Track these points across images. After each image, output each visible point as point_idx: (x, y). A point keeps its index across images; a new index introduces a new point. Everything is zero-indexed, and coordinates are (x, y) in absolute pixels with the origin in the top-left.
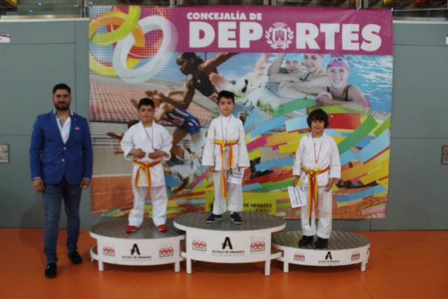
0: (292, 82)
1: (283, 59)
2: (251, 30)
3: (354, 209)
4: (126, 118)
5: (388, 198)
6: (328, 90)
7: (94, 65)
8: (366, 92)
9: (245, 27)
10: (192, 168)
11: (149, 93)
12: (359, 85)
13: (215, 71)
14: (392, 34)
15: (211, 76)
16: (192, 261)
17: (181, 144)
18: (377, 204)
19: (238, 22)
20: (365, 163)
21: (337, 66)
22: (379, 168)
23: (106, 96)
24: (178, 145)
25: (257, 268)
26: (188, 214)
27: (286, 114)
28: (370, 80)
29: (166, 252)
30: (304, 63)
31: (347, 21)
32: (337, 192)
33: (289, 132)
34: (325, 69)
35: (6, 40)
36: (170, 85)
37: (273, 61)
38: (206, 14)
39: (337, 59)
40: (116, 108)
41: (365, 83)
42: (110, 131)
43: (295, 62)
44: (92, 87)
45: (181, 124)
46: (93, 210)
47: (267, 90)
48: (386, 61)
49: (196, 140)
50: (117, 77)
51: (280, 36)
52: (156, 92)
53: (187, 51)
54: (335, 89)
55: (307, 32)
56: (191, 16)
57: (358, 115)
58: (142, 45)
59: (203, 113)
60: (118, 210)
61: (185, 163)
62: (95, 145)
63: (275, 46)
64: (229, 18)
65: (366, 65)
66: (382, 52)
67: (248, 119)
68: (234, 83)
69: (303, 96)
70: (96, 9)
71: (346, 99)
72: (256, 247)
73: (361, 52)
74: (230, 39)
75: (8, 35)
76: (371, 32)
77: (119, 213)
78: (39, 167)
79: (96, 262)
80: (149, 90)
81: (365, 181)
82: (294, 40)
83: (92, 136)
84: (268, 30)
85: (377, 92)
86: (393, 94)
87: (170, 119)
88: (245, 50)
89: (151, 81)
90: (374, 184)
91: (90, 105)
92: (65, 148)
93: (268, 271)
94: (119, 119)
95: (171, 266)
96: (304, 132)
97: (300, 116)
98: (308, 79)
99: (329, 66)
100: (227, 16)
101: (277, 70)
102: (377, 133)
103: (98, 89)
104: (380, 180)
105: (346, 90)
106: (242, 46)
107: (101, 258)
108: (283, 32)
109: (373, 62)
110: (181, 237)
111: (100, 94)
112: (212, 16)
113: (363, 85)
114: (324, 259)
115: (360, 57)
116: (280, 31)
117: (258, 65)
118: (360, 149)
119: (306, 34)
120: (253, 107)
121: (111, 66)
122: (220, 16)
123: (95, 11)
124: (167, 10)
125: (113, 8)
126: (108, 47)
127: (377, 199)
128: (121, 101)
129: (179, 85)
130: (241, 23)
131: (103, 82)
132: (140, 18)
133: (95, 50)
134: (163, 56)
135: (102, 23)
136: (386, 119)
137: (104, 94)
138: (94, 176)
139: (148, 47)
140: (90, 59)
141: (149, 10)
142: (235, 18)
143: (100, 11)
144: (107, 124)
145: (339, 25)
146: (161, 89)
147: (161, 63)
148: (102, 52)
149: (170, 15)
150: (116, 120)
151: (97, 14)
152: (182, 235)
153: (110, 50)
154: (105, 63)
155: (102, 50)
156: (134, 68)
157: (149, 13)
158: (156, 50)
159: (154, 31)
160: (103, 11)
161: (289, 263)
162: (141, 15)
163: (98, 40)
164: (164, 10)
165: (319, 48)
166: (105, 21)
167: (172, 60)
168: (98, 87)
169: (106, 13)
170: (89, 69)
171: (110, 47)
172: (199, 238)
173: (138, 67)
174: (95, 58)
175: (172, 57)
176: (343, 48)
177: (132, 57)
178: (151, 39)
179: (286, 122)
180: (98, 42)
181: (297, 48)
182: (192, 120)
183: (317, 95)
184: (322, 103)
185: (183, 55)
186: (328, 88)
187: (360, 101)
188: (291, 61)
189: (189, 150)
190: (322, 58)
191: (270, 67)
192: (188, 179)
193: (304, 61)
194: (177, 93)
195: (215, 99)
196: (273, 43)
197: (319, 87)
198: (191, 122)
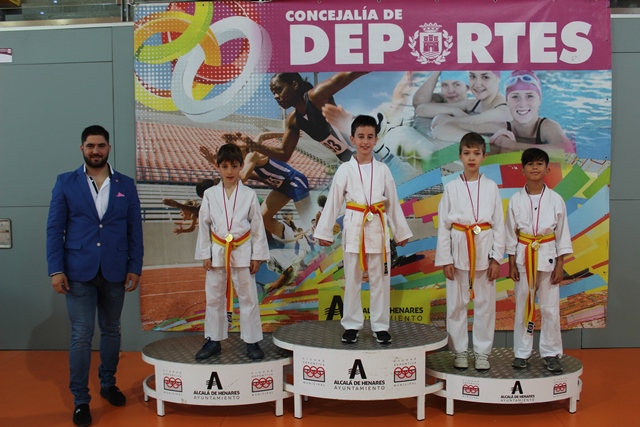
0: (452, 115)
1: (437, 81)
2: (387, 38)
4: (194, 176)
5: (608, 295)
6: (509, 128)
7: (141, 94)
8: (570, 129)
9: (376, 31)
10: (297, 253)
11: (228, 137)
12: (557, 117)
13: (332, 101)
14: (609, 35)
15: (325, 108)
16: (303, 397)
17: (279, 217)
18: (592, 306)
19: (365, 24)
21: (523, 89)
22: (596, 248)
23: (162, 142)
24: (275, 217)
25: (406, 407)
26: (294, 325)
27: (446, 167)
28: (575, 110)
29: (261, 384)
30: (470, 85)
31: (537, 18)
34: (503, 95)
35: (8, 59)
36: (260, 123)
37: (422, 84)
38: (316, 12)
39: (521, 77)
40: (177, 161)
42: (169, 198)
43: (456, 84)
44: (140, 130)
45: (279, 185)
46: (143, 321)
47: (412, 128)
48: (602, 80)
49: (302, 210)
50: (179, 113)
51: (431, 44)
52: (239, 135)
53: (286, 71)
54: (521, 125)
55: (475, 37)
56: (291, 16)
57: (558, 165)
58: (217, 62)
59: (313, 167)
60: (183, 321)
61: (286, 245)
62: (145, 219)
63: (423, 61)
64: (351, 18)
65: (568, 85)
66: (593, 64)
71: (539, 141)
72: (402, 375)
73: (560, 66)
74: (352, 51)
75: (9, 51)
76: (577, 38)
77: (182, 325)
78: (61, 254)
79: (153, 401)
80: (229, 133)
81: (571, 270)
82: (454, 49)
83: (142, 206)
84: (412, 35)
85: (587, 128)
86: (613, 131)
87: (262, 177)
88: (377, 68)
89: (231, 118)
90: (585, 274)
91: (137, 157)
92: (101, 226)
93: (421, 414)
94: (182, 178)
95: (271, 406)
98: (476, 110)
99: (509, 89)
100: (348, 14)
101: (429, 97)
102: (589, 194)
103: (149, 132)
104: (594, 267)
105: (538, 127)
106: (371, 62)
107: (161, 395)
108: (436, 38)
110: (286, 361)
111: (152, 140)
112: (324, 15)
114: (510, 394)
115: (558, 73)
116: (431, 36)
117: (397, 89)
119: (472, 40)
120: (392, 156)
121: (168, 96)
123: (142, 11)
124: (254, 7)
125: (170, 6)
126: (163, 67)
127: (591, 297)
128: (185, 150)
129: (275, 125)
130: (370, 25)
131: (156, 121)
132: (213, 21)
133: (143, 72)
134: (249, 80)
135: (154, 30)
136: (602, 171)
137: (158, 140)
138: (144, 268)
139: (226, 66)
140: (137, 86)
141: (226, 8)
142: (360, 18)
143: (150, 11)
144: (164, 186)
145: (524, 24)
146: (248, 131)
147: (247, 90)
148: (155, 76)
149: (258, 15)
150: (178, 180)
151: (146, 15)
152: (286, 357)
153: (167, 71)
154: (159, 92)
155: (155, 72)
156: (205, 98)
157: (226, 12)
158: (238, 70)
159: (234, 41)
160: (154, 11)
161: (455, 401)
162: (214, 16)
163: (147, 56)
164: (250, 8)
165: (493, 62)
166: (158, 26)
167: (263, 85)
168: (148, 128)
169: (158, 14)
170: (134, 101)
171: (167, 67)
172: (313, 361)
173: (210, 98)
174: (143, 84)
175: (263, 81)
176: (532, 61)
177: (202, 82)
178: (230, 54)
179: (444, 179)
180: (148, 60)
181: (459, 62)
182: (296, 178)
183: (492, 135)
184: (500, 148)
185: (280, 77)
186: (509, 124)
187: (561, 143)
188: (450, 82)
189: (292, 225)
190: (499, 76)
191: (417, 94)
192: (292, 270)
193: (470, 82)
194: (272, 137)
195: (331, 145)
196: (421, 55)
197: (495, 123)
198: (295, 181)
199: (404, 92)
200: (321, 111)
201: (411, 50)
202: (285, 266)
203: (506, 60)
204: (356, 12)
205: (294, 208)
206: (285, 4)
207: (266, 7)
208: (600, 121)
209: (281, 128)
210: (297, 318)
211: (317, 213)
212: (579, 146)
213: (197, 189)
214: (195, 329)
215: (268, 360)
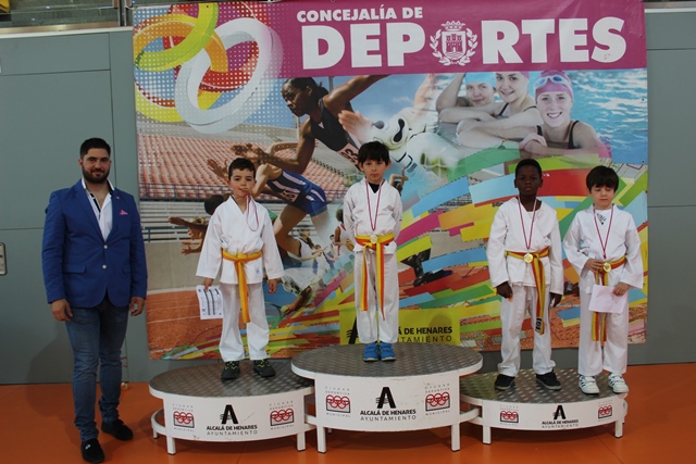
0: (478, 120)
1: (462, 83)
2: (406, 37)
4: (202, 192)
5: (648, 309)
6: (540, 133)
7: (143, 105)
8: (604, 133)
9: (395, 31)
10: (315, 272)
11: (238, 149)
12: (590, 120)
13: (349, 108)
14: (644, 31)
15: (342, 115)
16: (326, 429)
19: (383, 24)
21: (553, 91)
23: (166, 156)
24: (290, 233)
25: (439, 437)
26: (315, 351)
27: (473, 175)
28: (609, 111)
29: (281, 416)
30: (497, 88)
31: (566, 15)
33: (477, 205)
34: (532, 97)
36: (272, 133)
37: (445, 87)
38: (329, 12)
39: (551, 78)
40: (183, 176)
41: (601, 116)
42: (175, 216)
43: (482, 86)
44: (142, 143)
45: (294, 199)
46: (151, 349)
47: (436, 135)
48: (636, 79)
49: (320, 225)
50: (184, 124)
51: (454, 45)
52: (250, 146)
53: (299, 76)
54: (552, 129)
55: (500, 36)
56: (303, 16)
58: (223, 68)
59: (330, 179)
60: (195, 348)
61: (304, 263)
62: (150, 240)
64: (368, 18)
65: (601, 86)
66: (626, 63)
67: (405, 186)
68: (380, 126)
69: (498, 142)
70: (142, 12)
71: (571, 146)
72: (434, 403)
73: (593, 65)
74: (369, 53)
76: (610, 35)
77: (194, 352)
78: (61, 279)
79: (162, 438)
80: (238, 144)
82: (479, 49)
83: (144, 225)
84: (434, 35)
85: (622, 131)
86: (649, 133)
87: (275, 191)
88: (396, 70)
89: (240, 128)
91: (140, 172)
92: (106, 247)
93: (456, 444)
94: (188, 194)
97: (494, 177)
98: (504, 114)
99: (539, 91)
100: (364, 14)
101: (453, 101)
102: (626, 200)
103: (152, 145)
105: (570, 130)
106: (389, 65)
107: (171, 431)
108: (460, 37)
110: (307, 391)
111: (155, 154)
112: (339, 15)
113: (597, 120)
114: (552, 419)
115: (591, 73)
116: (454, 36)
117: (419, 93)
119: (498, 39)
120: (415, 165)
121: (171, 106)
122: (352, 15)
123: (141, 14)
124: (263, 8)
125: (171, 8)
126: (161, 75)
128: (191, 164)
129: (288, 133)
130: (388, 24)
131: (159, 133)
132: (219, 24)
133: (144, 80)
134: (259, 86)
135: (154, 35)
136: (639, 176)
137: (161, 153)
138: (149, 293)
139: (233, 72)
140: (137, 96)
141: (232, 10)
142: (377, 17)
143: (150, 14)
144: (169, 203)
145: (553, 21)
146: (259, 141)
147: (257, 97)
148: (157, 84)
149: (267, 17)
150: (184, 196)
151: (146, 19)
152: (307, 386)
154: (162, 101)
155: (157, 80)
156: (211, 108)
157: (232, 14)
158: (247, 75)
159: (241, 44)
160: (155, 14)
161: (492, 428)
162: (219, 19)
163: (148, 62)
164: (258, 8)
165: (521, 61)
166: (159, 31)
167: (274, 92)
168: (151, 141)
169: (159, 18)
170: (135, 112)
171: (169, 74)
172: (336, 390)
173: (217, 107)
174: (144, 94)
175: (274, 88)
176: (562, 60)
177: (207, 90)
178: (238, 58)
179: (471, 187)
180: (148, 67)
181: (484, 62)
182: (313, 191)
183: (522, 140)
184: (531, 154)
185: (292, 82)
186: (539, 128)
187: (595, 148)
188: (475, 84)
190: (528, 77)
191: (441, 97)
192: (310, 291)
193: (497, 84)
194: (285, 148)
195: (350, 154)
196: (443, 55)
197: (525, 127)
198: (311, 194)
199: (427, 95)
200: (338, 118)
201: (433, 51)
202: (303, 286)
203: (535, 60)
204: (373, 11)
206: (296, 4)
207: (276, 7)
208: (636, 123)
209: (295, 137)
210: (318, 342)
211: (335, 228)
212: (614, 150)
213: (205, 206)
214: (206, 357)
215: (288, 390)
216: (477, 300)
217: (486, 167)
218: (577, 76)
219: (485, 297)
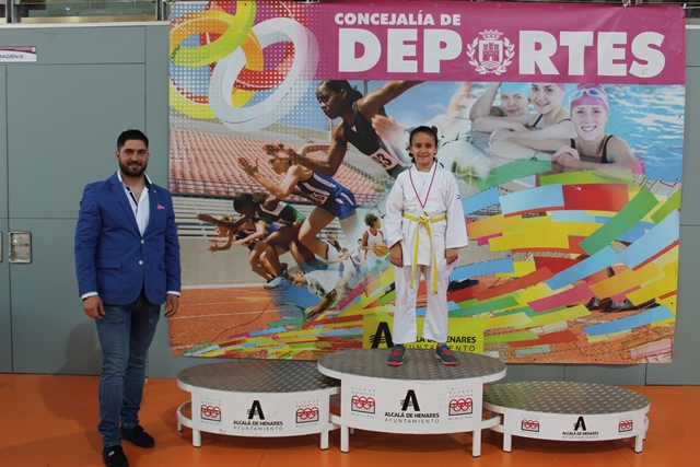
0: (512, 130)
1: (496, 93)
2: (443, 44)
3: (615, 347)
4: (231, 190)
5: (676, 328)
6: (573, 146)
7: (176, 100)
8: (638, 148)
9: (432, 37)
10: (341, 275)
11: (269, 148)
12: (625, 135)
13: (382, 112)
14: (684, 48)
15: (376, 120)
16: (350, 429)
17: (323, 235)
18: (657, 340)
19: (421, 29)
20: (635, 269)
21: (589, 104)
22: (660, 279)
23: (198, 152)
24: (318, 235)
25: (460, 443)
26: (338, 353)
27: (505, 186)
28: (645, 127)
29: (307, 414)
31: (606, 28)
32: (588, 317)
33: (506, 216)
34: (567, 109)
35: (31, 58)
36: (305, 134)
37: (480, 96)
38: (367, 15)
39: (588, 91)
40: (213, 173)
42: (204, 212)
43: (517, 97)
44: (173, 138)
45: (323, 202)
46: (172, 345)
47: (468, 143)
48: (674, 95)
49: (347, 229)
50: (217, 121)
51: (492, 54)
52: (281, 146)
53: (334, 79)
54: (586, 142)
55: (538, 46)
56: (341, 19)
57: (624, 186)
58: (259, 67)
59: (360, 183)
60: (216, 346)
61: (330, 266)
63: (482, 70)
64: (406, 23)
65: (637, 101)
66: (665, 78)
69: (531, 154)
70: (180, 7)
71: (604, 160)
72: (457, 408)
73: (630, 79)
74: (406, 58)
75: (34, 50)
76: (649, 49)
77: (215, 351)
80: (270, 144)
81: (636, 300)
82: (516, 59)
84: (471, 43)
85: (657, 147)
86: (684, 150)
87: (306, 192)
88: (432, 77)
89: (273, 128)
90: (652, 304)
91: (171, 167)
92: (142, 242)
93: (477, 449)
94: (218, 192)
96: (531, 216)
97: (525, 188)
98: (537, 125)
99: (574, 104)
100: (402, 19)
101: (487, 110)
102: (658, 218)
103: (184, 141)
104: (662, 298)
105: (604, 145)
106: (425, 71)
107: (197, 424)
108: (497, 46)
109: (651, 96)
110: (333, 391)
111: (187, 150)
112: (376, 19)
113: (632, 135)
114: (572, 430)
115: (628, 88)
116: (491, 44)
117: (453, 101)
118: (627, 244)
119: (536, 49)
121: (205, 102)
123: (179, 9)
124: (301, 8)
125: (209, 5)
126: (200, 71)
127: (657, 330)
129: (320, 135)
130: (425, 31)
131: (191, 129)
132: (256, 22)
133: (179, 75)
134: (293, 87)
135: (191, 31)
136: (672, 194)
137: (193, 149)
139: (268, 71)
140: (171, 91)
141: (270, 9)
142: (415, 23)
143: (188, 9)
144: (198, 199)
145: (591, 34)
146: (291, 141)
147: (291, 98)
149: (305, 17)
150: (214, 193)
151: (183, 14)
152: (333, 386)
153: (204, 75)
154: (196, 97)
155: (192, 75)
156: (245, 106)
157: (269, 13)
158: (282, 75)
159: (278, 44)
160: (192, 9)
161: (513, 436)
162: (257, 17)
163: (183, 58)
164: (296, 9)
165: (558, 73)
166: (196, 26)
167: (309, 93)
168: (183, 137)
169: (197, 13)
170: (168, 107)
171: (204, 71)
172: (362, 391)
173: (251, 105)
174: (178, 89)
175: (309, 89)
176: (599, 74)
177: (242, 88)
178: (273, 58)
179: (500, 198)
180: (183, 62)
181: (521, 73)
182: (343, 194)
183: (554, 152)
184: (563, 166)
185: (327, 84)
186: (573, 141)
187: (628, 163)
188: (510, 95)
189: (336, 245)
190: (564, 89)
191: (475, 106)
192: (335, 294)
193: (532, 95)
194: (317, 150)
195: (381, 159)
196: (480, 64)
197: (558, 139)
198: (340, 197)
199: (461, 104)
200: (371, 123)
201: (469, 59)
203: (571, 72)
204: (411, 16)
205: (339, 226)
206: (335, 6)
207: (314, 8)
209: (327, 139)
210: (339, 346)
211: (364, 232)
212: (648, 166)
213: (235, 204)
214: (228, 355)
215: (314, 389)
216: (503, 310)
217: (517, 178)
218: (614, 90)
219: (510, 309)
